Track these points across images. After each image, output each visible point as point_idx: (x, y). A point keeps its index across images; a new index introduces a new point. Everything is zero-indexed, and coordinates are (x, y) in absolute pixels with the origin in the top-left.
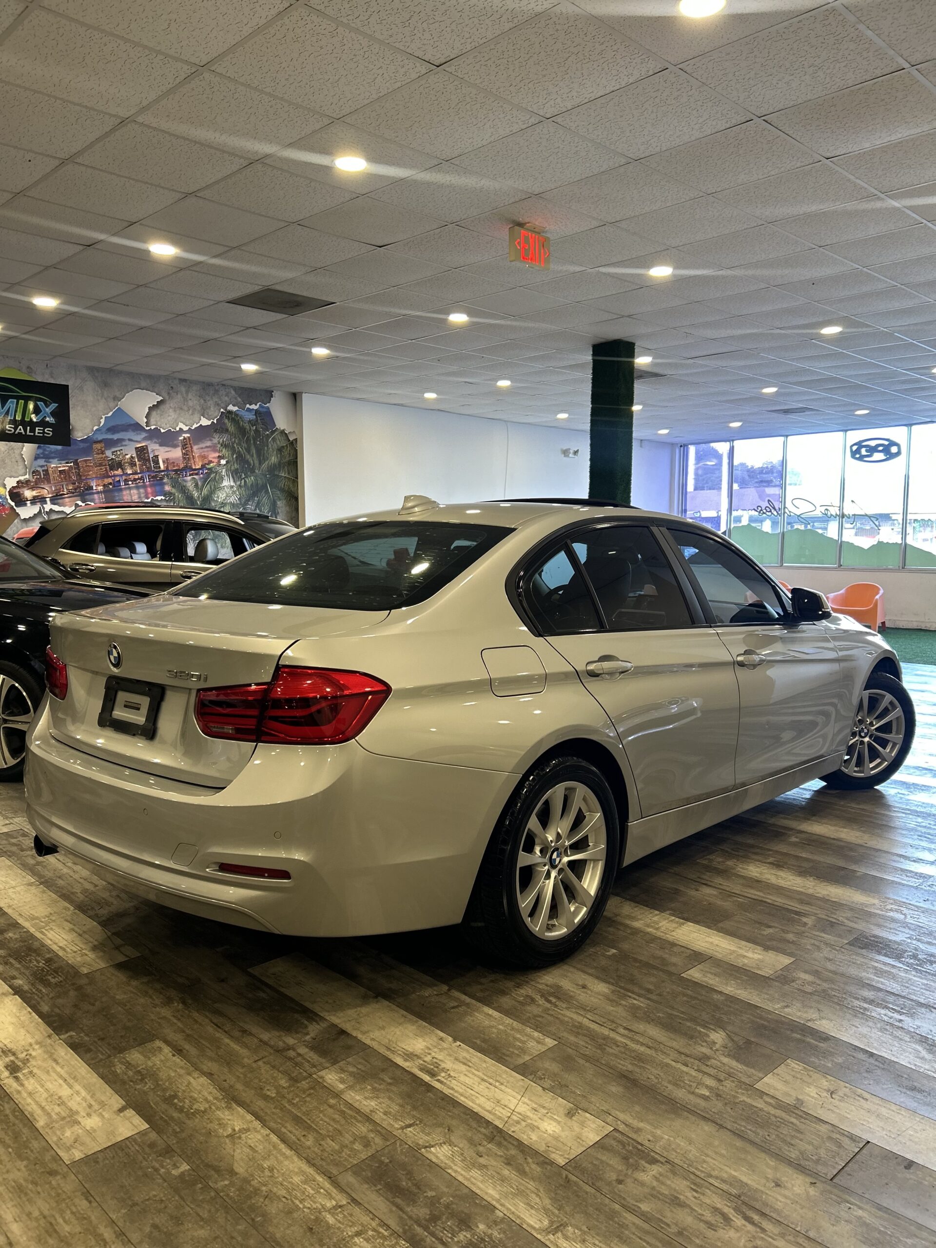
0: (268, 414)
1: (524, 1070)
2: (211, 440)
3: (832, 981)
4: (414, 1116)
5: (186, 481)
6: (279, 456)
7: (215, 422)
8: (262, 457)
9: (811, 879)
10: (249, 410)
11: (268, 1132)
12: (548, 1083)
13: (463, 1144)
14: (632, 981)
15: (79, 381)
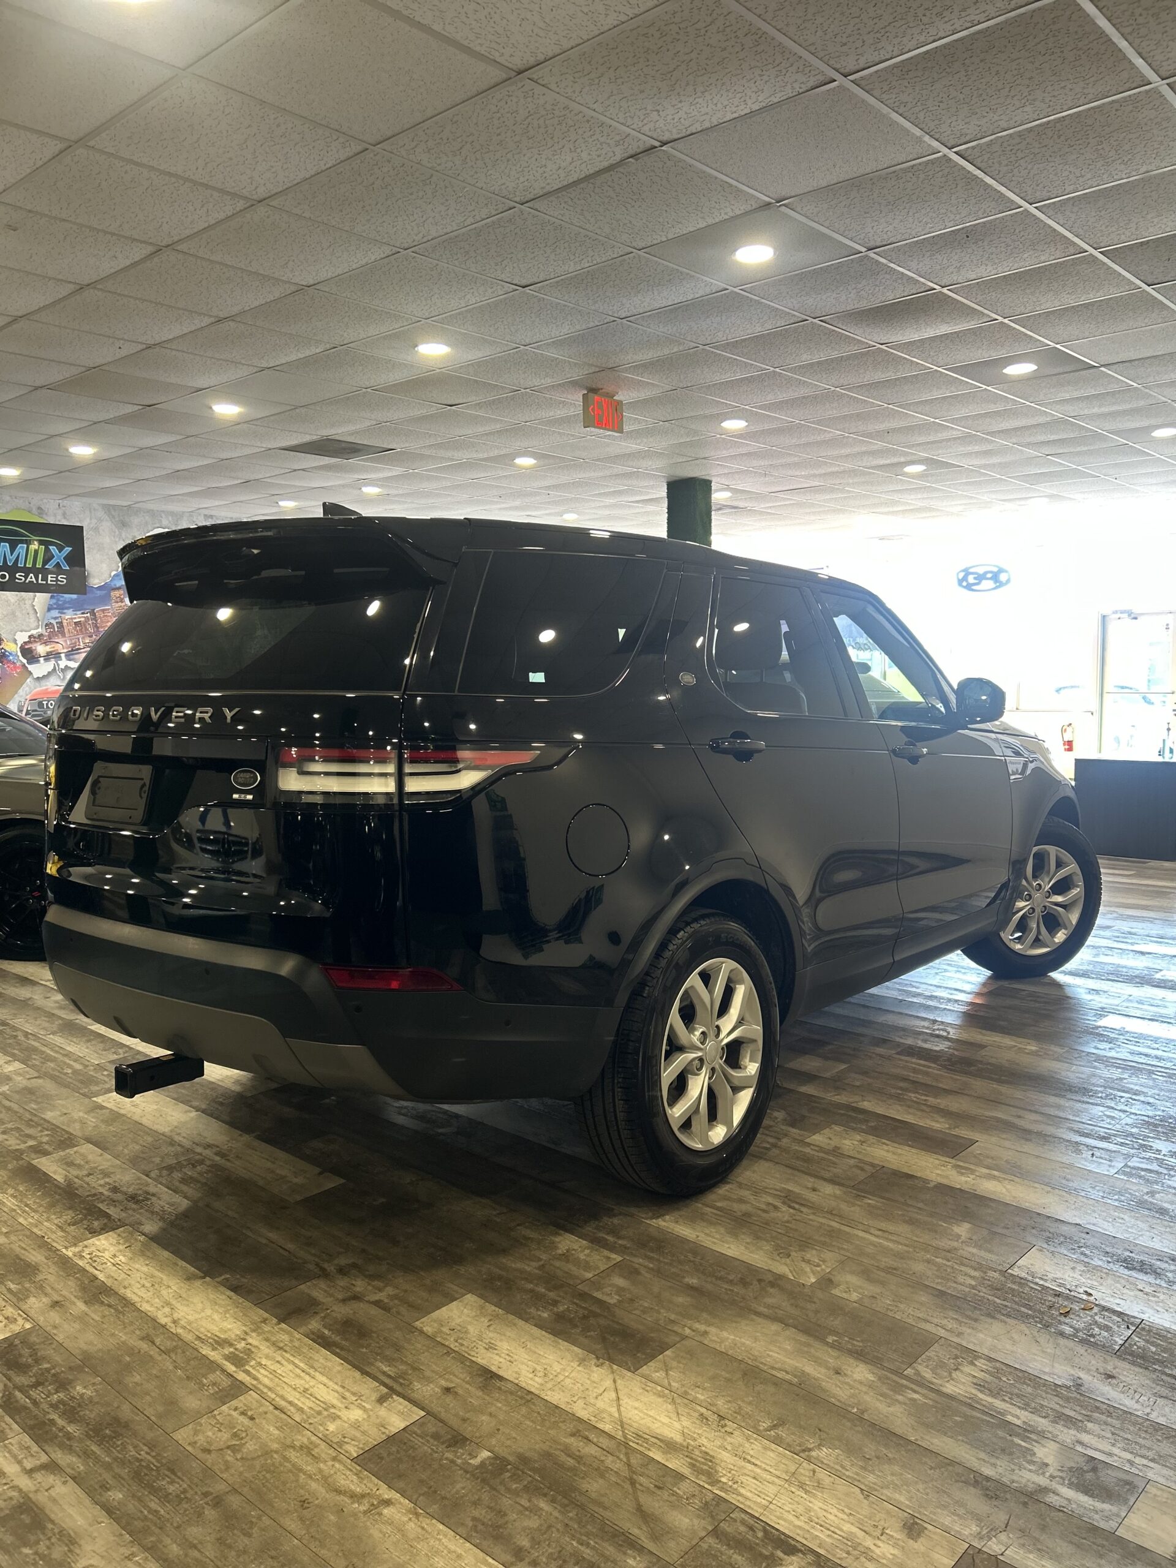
15: (94, 521)
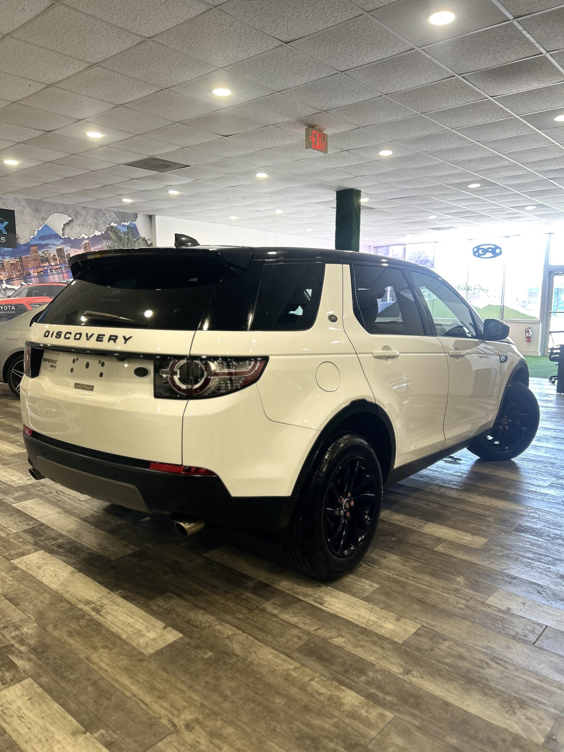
0: (135, 228)
1: (367, 599)
2: (101, 244)
3: (510, 550)
4: (319, 625)
7: (104, 233)
9: (487, 497)
10: (124, 226)
11: (246, 635)
12: (382, 605)
13: (349, 636)
14: (409, 553)
15: (21, 208)
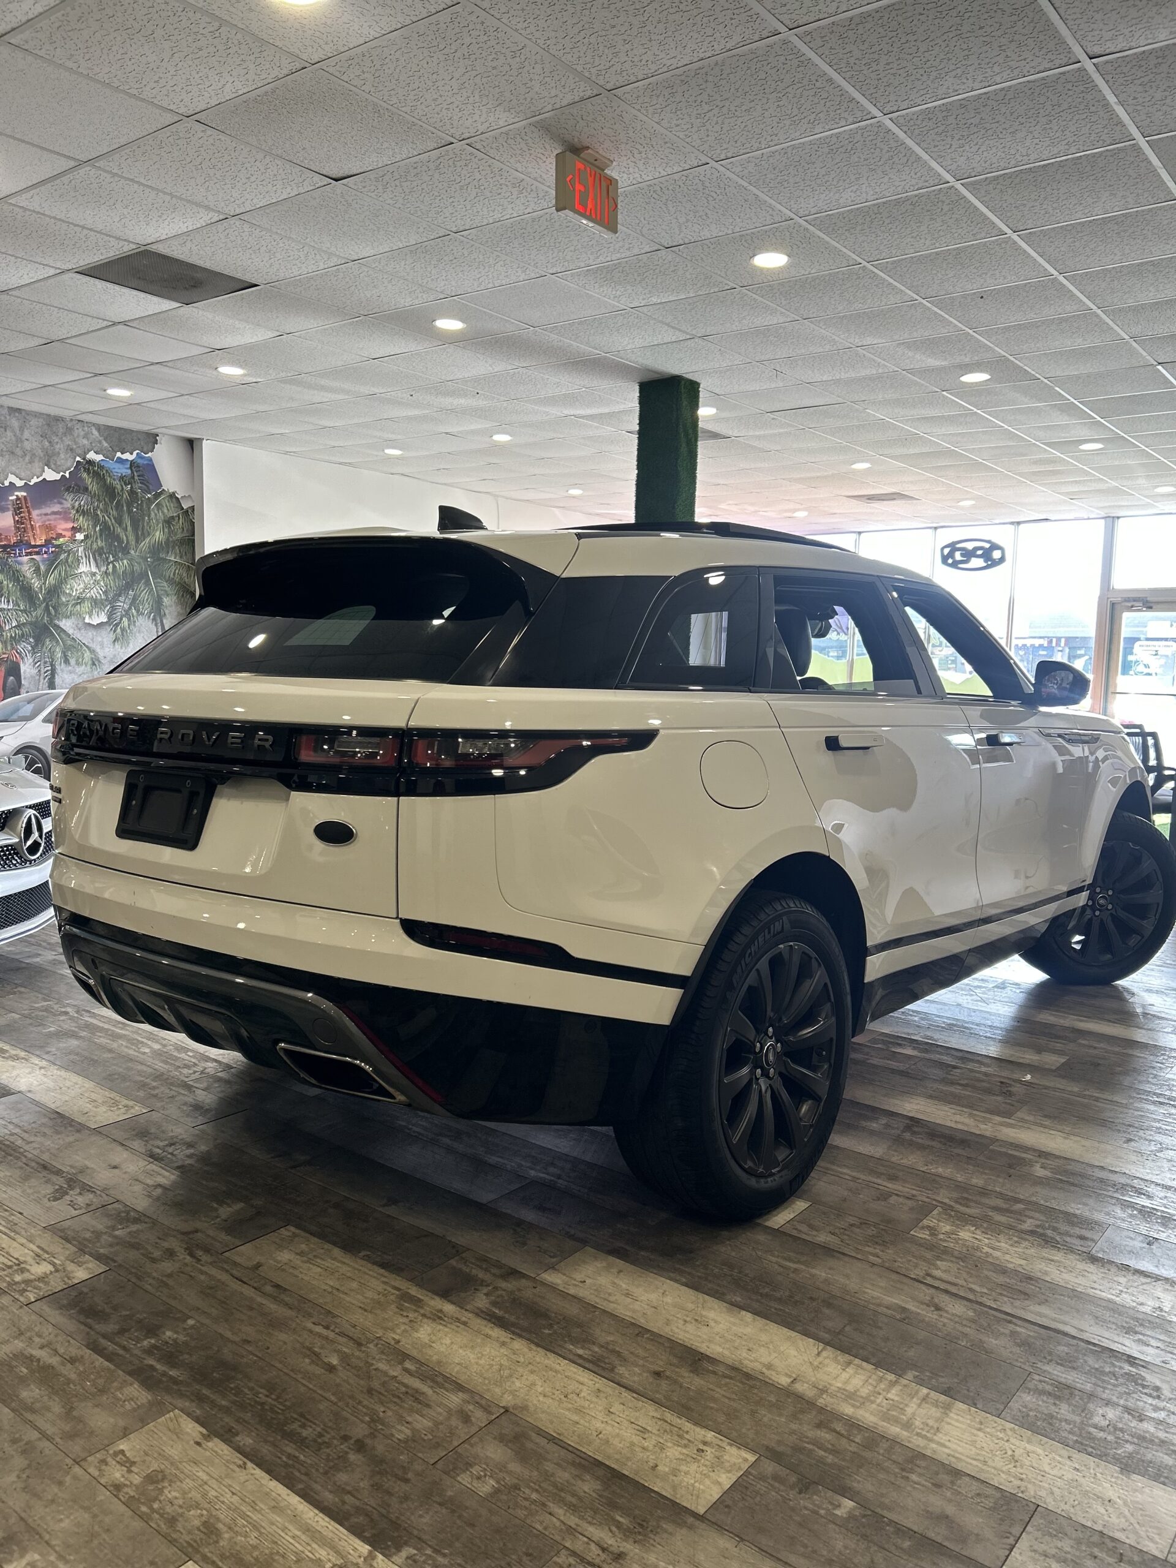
0: (151, 467)
2: (61, 503)
5: (20, 563)
6: (166, 530)
7: (67, 475)
8: (140, 530)
10: (121, 461)
